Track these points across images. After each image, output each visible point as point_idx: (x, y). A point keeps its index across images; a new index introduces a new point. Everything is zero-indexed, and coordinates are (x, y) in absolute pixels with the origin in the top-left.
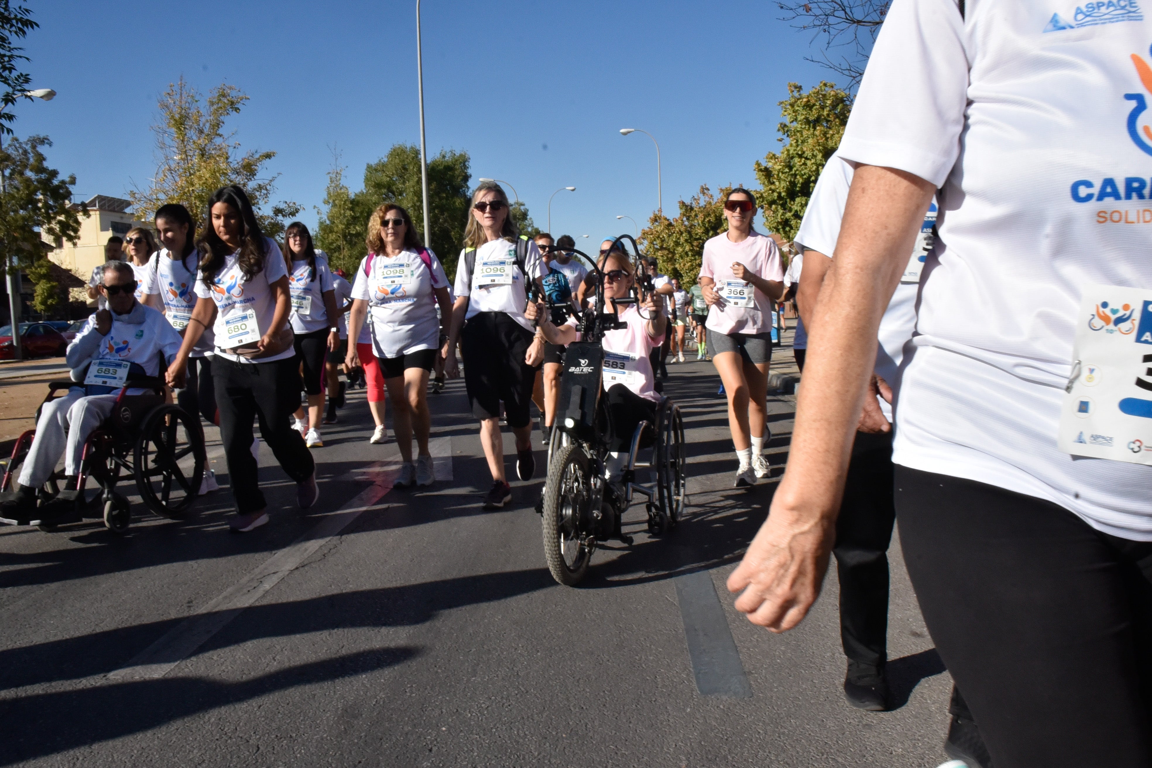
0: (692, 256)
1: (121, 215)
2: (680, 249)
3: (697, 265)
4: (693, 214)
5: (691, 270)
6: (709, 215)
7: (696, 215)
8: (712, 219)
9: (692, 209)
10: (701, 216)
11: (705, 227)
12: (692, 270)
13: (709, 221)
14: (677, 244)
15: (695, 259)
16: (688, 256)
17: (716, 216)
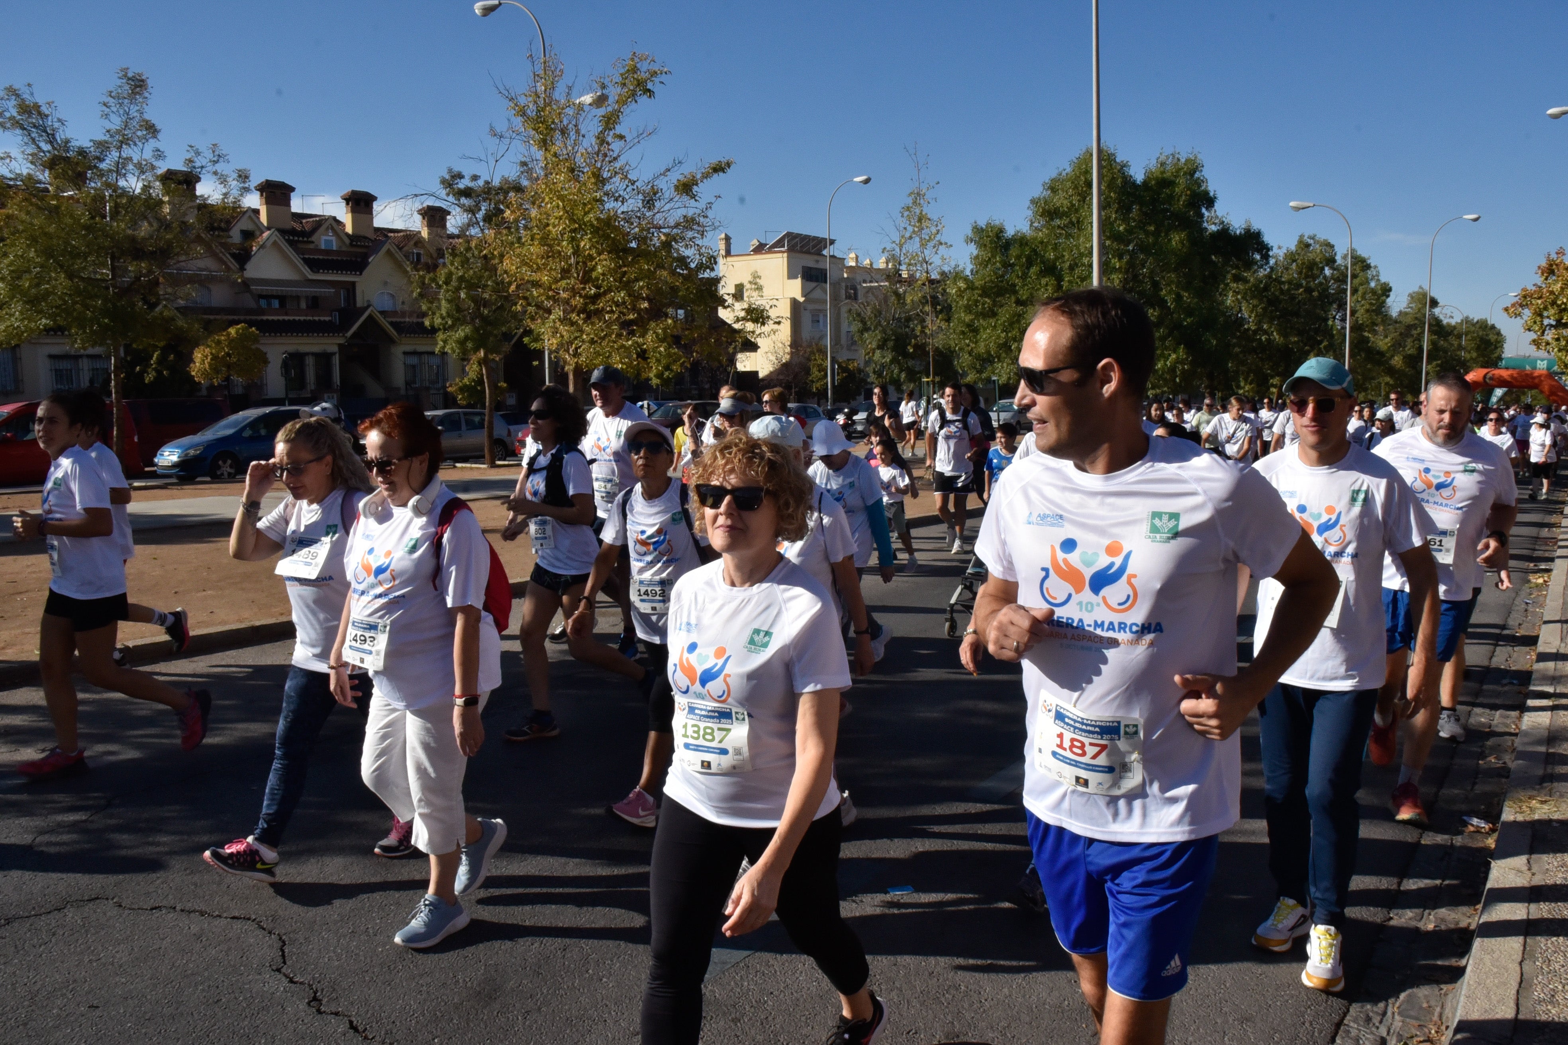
1: (816, 257)
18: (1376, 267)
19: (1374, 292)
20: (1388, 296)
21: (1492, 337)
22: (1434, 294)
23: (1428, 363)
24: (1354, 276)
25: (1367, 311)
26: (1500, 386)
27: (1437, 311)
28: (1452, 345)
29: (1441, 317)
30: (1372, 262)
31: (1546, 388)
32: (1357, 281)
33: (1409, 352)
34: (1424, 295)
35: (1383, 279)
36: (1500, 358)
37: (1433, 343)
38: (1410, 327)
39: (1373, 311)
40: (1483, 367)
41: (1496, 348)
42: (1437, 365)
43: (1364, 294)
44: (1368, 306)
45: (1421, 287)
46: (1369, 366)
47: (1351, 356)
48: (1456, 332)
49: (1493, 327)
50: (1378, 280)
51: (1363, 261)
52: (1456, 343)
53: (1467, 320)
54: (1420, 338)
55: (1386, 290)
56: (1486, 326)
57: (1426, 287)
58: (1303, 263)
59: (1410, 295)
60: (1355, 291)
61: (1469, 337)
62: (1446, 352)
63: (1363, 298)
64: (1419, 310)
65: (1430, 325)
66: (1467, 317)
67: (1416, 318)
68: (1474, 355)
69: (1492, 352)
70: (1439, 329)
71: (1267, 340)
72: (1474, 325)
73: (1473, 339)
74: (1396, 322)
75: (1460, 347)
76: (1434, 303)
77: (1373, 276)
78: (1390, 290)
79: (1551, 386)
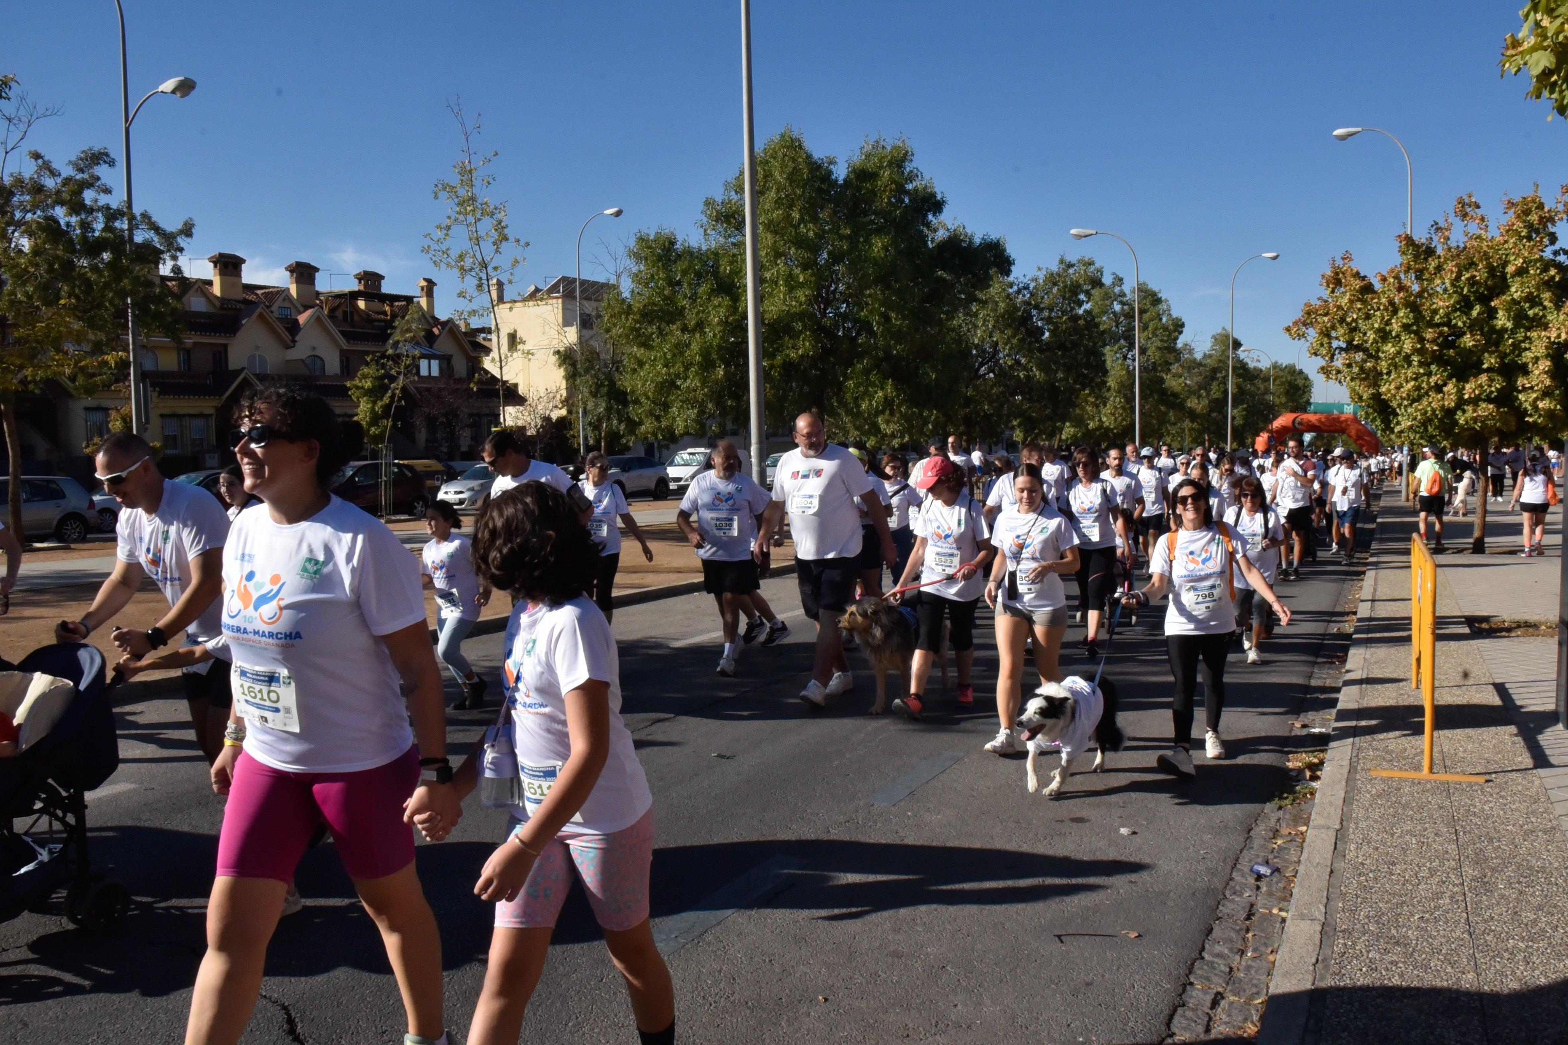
0: (1421, 364)
2: (1390, 348)
3: (1430, 388)
4: (1433, 264)
5: (1414, 401)
6: (1472, 264)
7: (1439, 268)
8: (1481, 274)
9: (1430, 252)
10: (1450, 266)
11: (1461, 294)
12: (1418, 399)
13: (1472, 281)
14: (1384, 335)
15: (1429, 374)
16: (1410, 364)
17: (1491, 270)
18: (1166, 301)
19: (1165, 328)
20: (1181, 333)
21: (1300, 382)
22: (1236, 335)
23: (1234, 406)
24: (1142, 312)
25: (1159, 348)
26: (1309, 431)
27: (1242, 354)
28: (1258, 389)
29: (1246, 360)
30: (1163, 295)
31: (1353, 432)
32: (1146, 316)
33: (1215, 396)
34: (1227, 336)
35: (1175, 314)
36: (1308, 403)
37: (1238, 386)
38: (1215, 371)
39: (1166, 348)
40: (1293, 411)
41: (1304, 392)
42: (1244, 409)
43: (1156, 329)
44: (1159, 344)
45: (1224, 329)
46: (1163, 408)
47: (1141, 398)
48: (1262, 376)
49: (1301, 372)
50: (1170, 315)
51: (1154, 294)
52: (1262, 387)
53: (1275, 366)
54: (1224, 382)
55: (1179, 326)
56: (1294, 371)
57: (1229, 329)
58: (1065, 286)
59: (1214, 337)
60: (1144, 328)
61: (1277, 382)
62: (1252, 396)
63: (1154, 334)
64: (1223, 352)
65: (1234, 368)
66: (1276, 363)
67: (1220, 361)
68: (1283, 400)
69: (1301, 396)
70: (1243, 371)
71: (1028, 377)
72: (1282, 370)
73: (1282, 384)
74: (1200, 364)
75: (1267, 391)
76: (1237, 344)
77: (1164, 311)
78: (1183, 325)
79: (1358, 430)
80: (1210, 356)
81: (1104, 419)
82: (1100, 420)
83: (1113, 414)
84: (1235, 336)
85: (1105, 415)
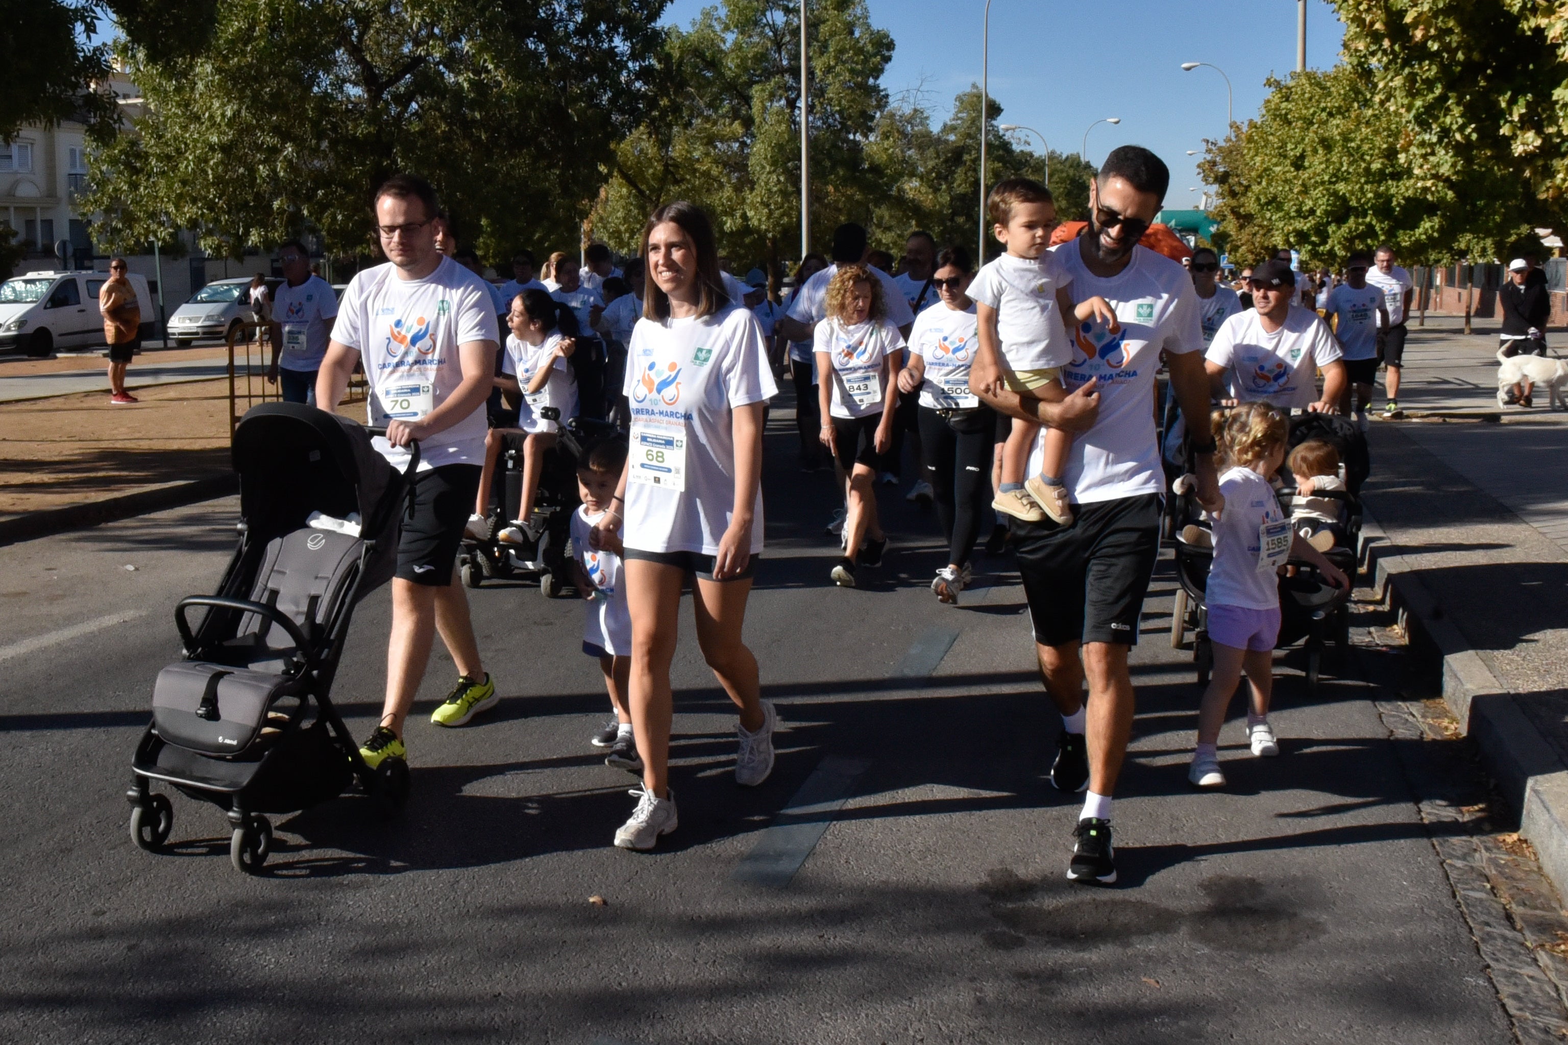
19: (858, 48)
20: (888, 59)
25: (848, 86)
27: (1001, 126)
29: (1008, 137)
33: (961, 188)
34: (979, 97)
38: (960, 150)
39: (860, 88)
40: (1077, 221)
44: (848, 78)
45: (974, 86)
48: (1032, 162)
49: (1087, 168)
50: (867, 25)
53: (1052, 156)
54: (973, 166)
56: (1079, 166)
57: (982, 86)
61: (1055, 178)
63: (839, 60)
64: (973, 121)
65: (989, 147)
66: (1053, 152)
67: (969, 136)
68: (1065, 202)
70: (1002, 152)
72: (1062, 163)
73: (1062, 181)
74: (938, 141)
76: (994, 110)
77: (859, 19)
78: (891, 46)
80: (953, 129)
81: (750, 214)
82: (744, 217)
83: (767, 205)
84: (992, 96)
85: (753, 206)
